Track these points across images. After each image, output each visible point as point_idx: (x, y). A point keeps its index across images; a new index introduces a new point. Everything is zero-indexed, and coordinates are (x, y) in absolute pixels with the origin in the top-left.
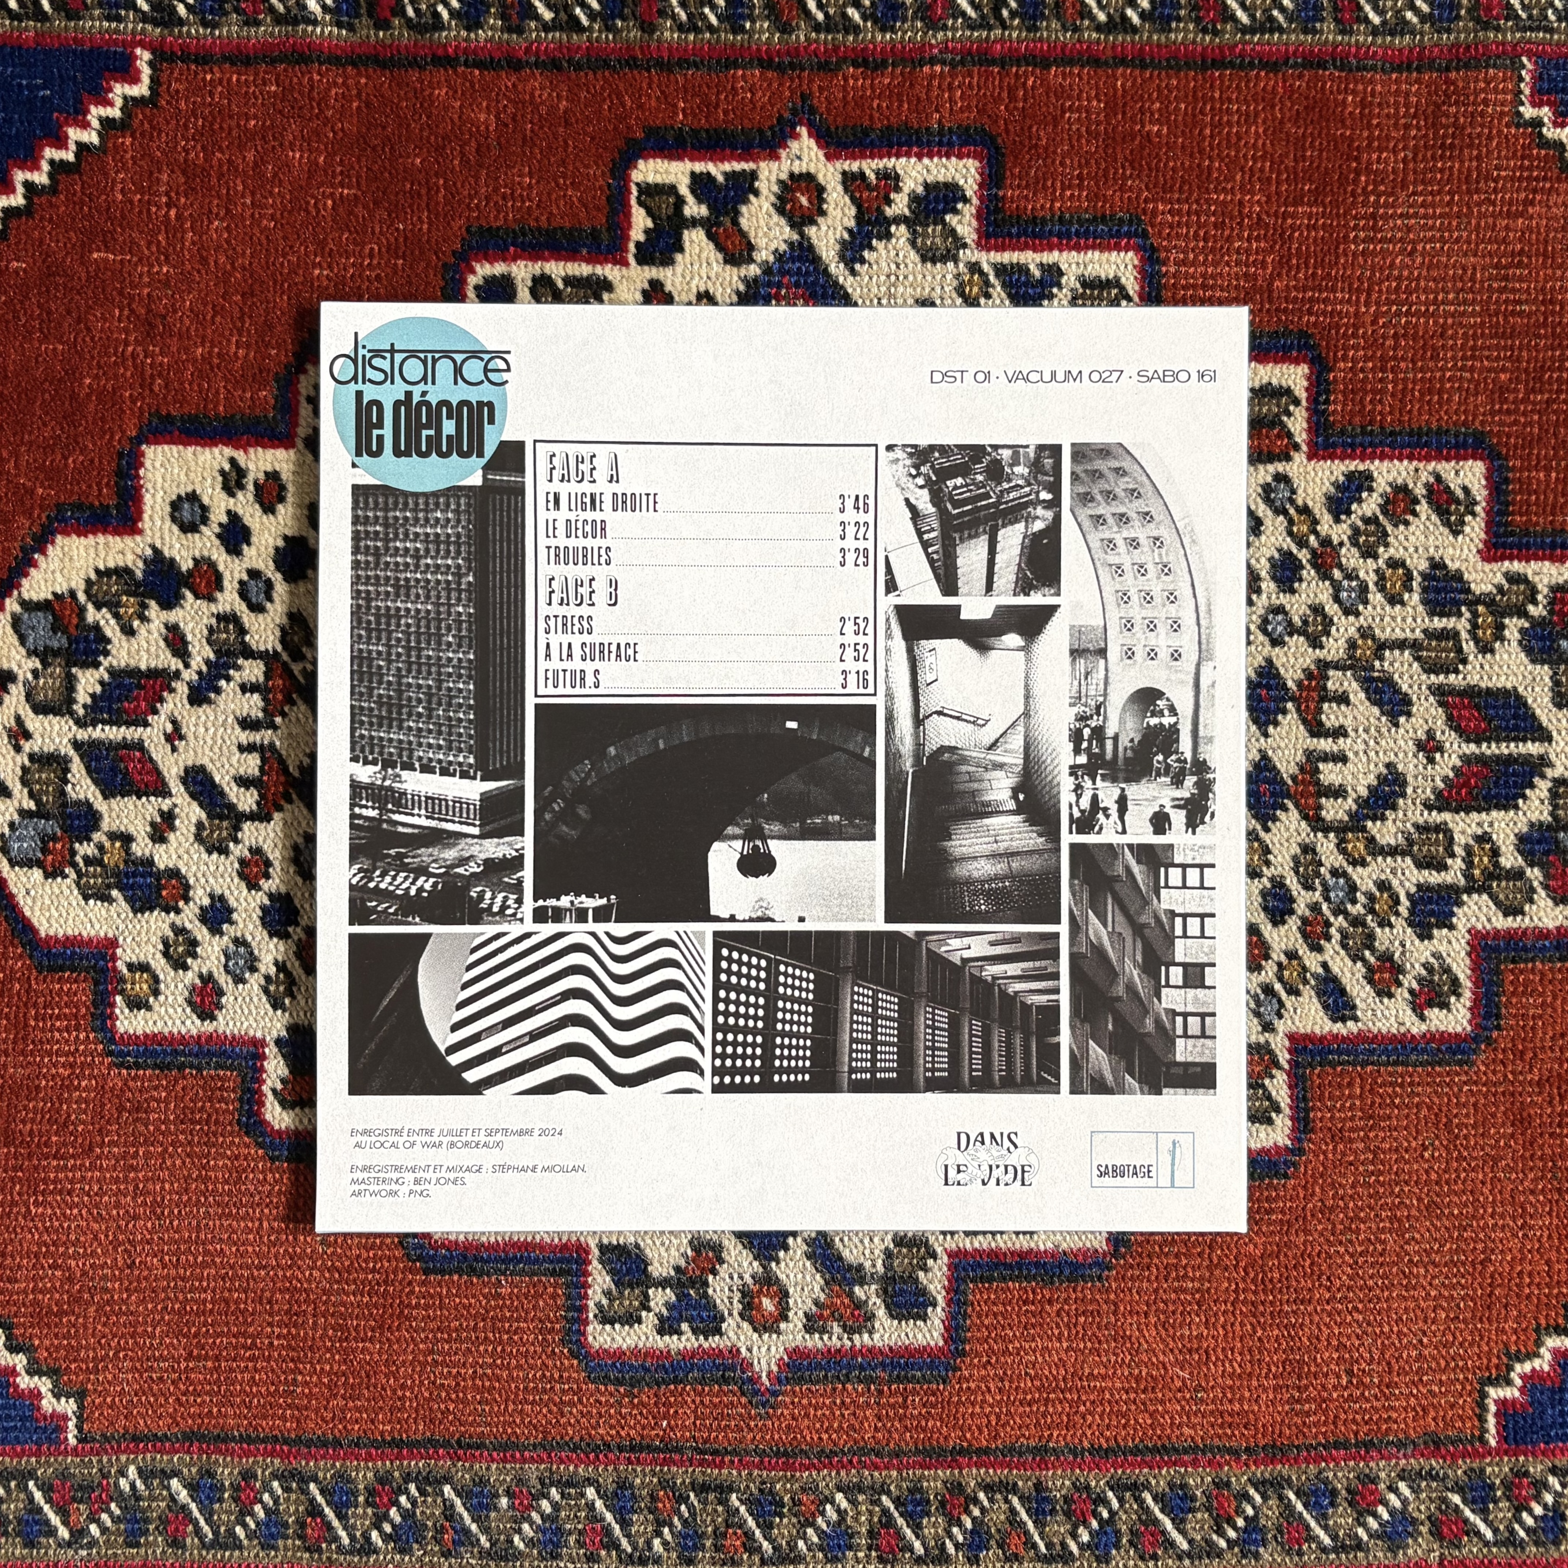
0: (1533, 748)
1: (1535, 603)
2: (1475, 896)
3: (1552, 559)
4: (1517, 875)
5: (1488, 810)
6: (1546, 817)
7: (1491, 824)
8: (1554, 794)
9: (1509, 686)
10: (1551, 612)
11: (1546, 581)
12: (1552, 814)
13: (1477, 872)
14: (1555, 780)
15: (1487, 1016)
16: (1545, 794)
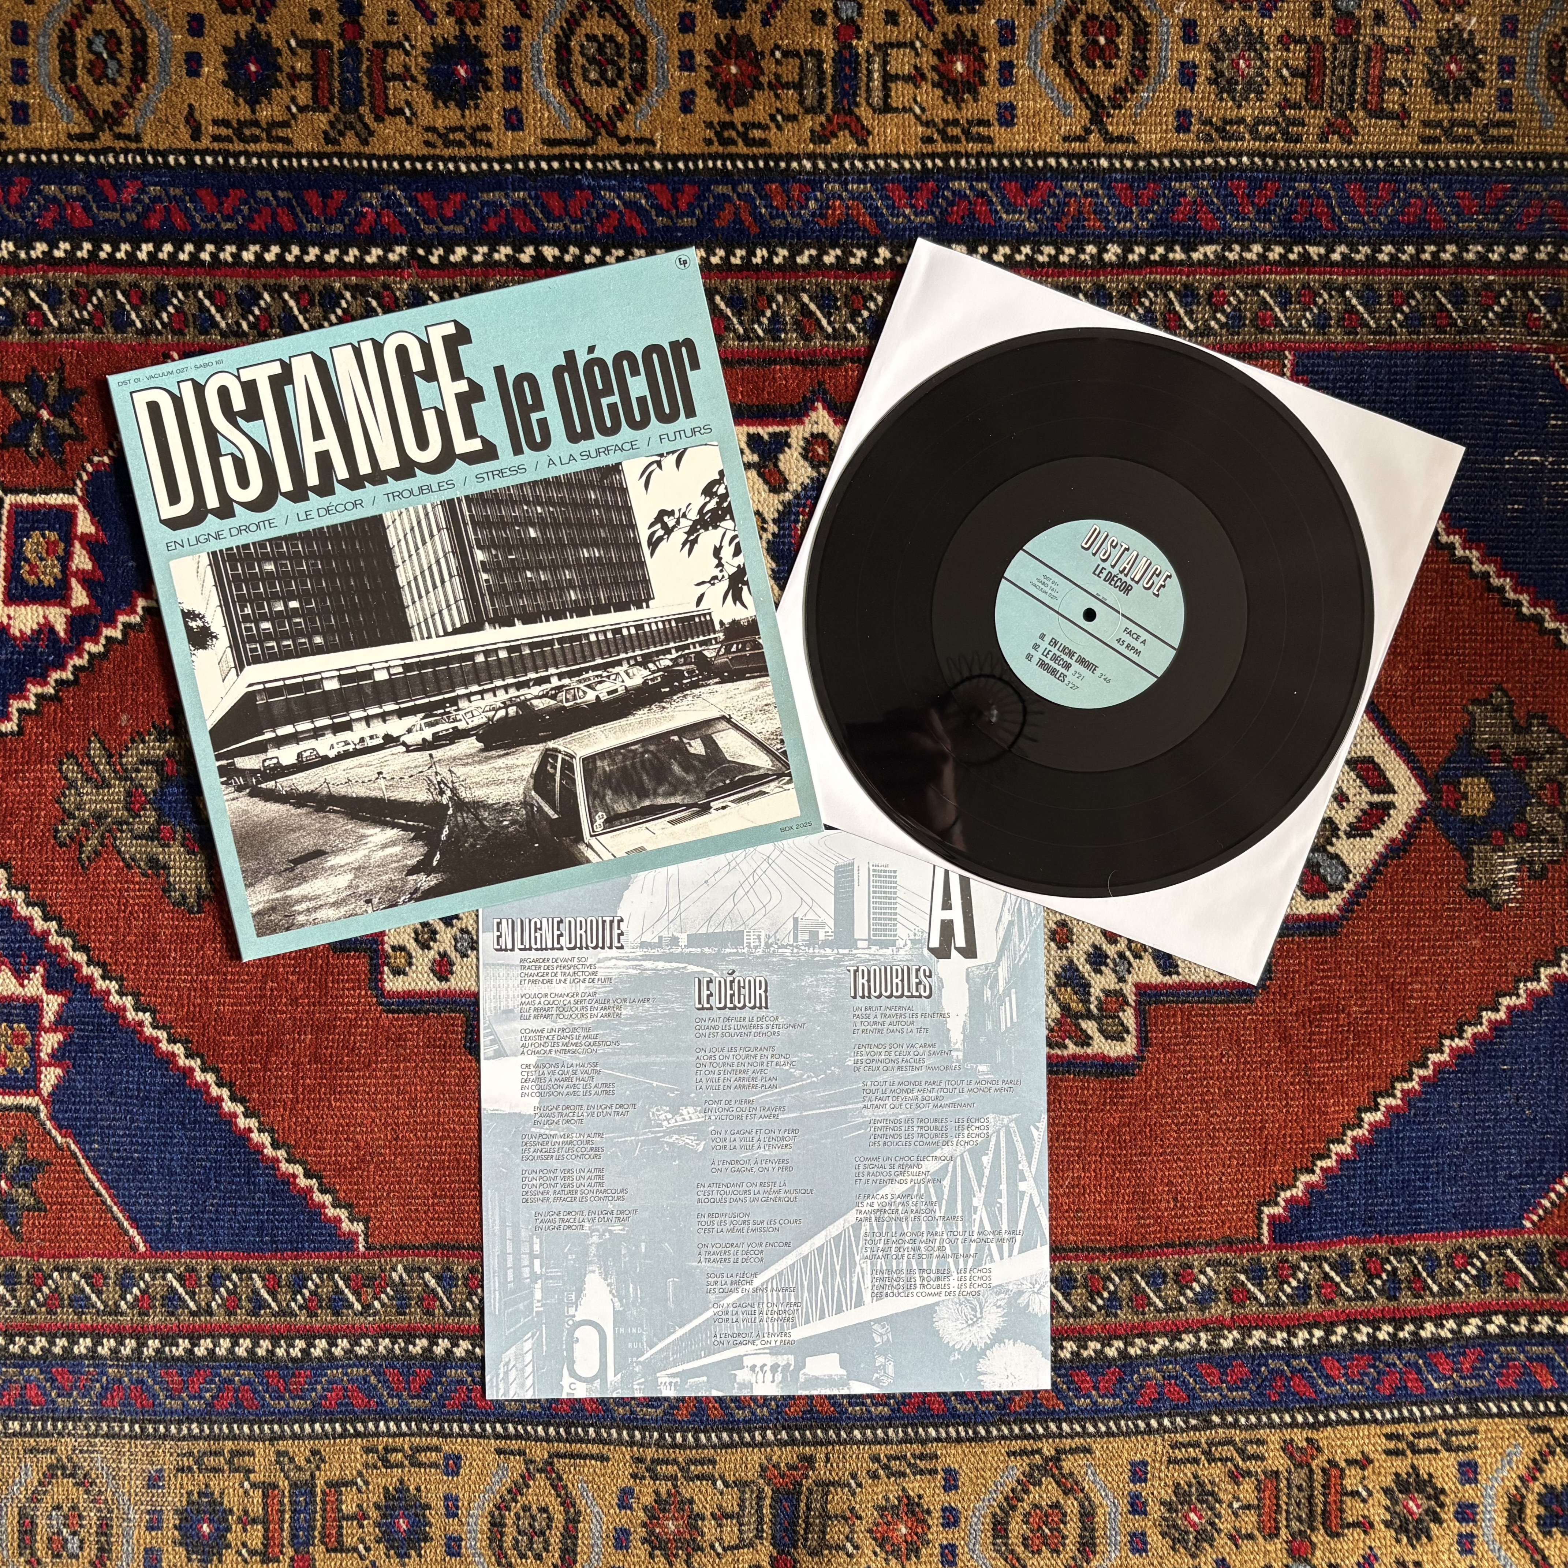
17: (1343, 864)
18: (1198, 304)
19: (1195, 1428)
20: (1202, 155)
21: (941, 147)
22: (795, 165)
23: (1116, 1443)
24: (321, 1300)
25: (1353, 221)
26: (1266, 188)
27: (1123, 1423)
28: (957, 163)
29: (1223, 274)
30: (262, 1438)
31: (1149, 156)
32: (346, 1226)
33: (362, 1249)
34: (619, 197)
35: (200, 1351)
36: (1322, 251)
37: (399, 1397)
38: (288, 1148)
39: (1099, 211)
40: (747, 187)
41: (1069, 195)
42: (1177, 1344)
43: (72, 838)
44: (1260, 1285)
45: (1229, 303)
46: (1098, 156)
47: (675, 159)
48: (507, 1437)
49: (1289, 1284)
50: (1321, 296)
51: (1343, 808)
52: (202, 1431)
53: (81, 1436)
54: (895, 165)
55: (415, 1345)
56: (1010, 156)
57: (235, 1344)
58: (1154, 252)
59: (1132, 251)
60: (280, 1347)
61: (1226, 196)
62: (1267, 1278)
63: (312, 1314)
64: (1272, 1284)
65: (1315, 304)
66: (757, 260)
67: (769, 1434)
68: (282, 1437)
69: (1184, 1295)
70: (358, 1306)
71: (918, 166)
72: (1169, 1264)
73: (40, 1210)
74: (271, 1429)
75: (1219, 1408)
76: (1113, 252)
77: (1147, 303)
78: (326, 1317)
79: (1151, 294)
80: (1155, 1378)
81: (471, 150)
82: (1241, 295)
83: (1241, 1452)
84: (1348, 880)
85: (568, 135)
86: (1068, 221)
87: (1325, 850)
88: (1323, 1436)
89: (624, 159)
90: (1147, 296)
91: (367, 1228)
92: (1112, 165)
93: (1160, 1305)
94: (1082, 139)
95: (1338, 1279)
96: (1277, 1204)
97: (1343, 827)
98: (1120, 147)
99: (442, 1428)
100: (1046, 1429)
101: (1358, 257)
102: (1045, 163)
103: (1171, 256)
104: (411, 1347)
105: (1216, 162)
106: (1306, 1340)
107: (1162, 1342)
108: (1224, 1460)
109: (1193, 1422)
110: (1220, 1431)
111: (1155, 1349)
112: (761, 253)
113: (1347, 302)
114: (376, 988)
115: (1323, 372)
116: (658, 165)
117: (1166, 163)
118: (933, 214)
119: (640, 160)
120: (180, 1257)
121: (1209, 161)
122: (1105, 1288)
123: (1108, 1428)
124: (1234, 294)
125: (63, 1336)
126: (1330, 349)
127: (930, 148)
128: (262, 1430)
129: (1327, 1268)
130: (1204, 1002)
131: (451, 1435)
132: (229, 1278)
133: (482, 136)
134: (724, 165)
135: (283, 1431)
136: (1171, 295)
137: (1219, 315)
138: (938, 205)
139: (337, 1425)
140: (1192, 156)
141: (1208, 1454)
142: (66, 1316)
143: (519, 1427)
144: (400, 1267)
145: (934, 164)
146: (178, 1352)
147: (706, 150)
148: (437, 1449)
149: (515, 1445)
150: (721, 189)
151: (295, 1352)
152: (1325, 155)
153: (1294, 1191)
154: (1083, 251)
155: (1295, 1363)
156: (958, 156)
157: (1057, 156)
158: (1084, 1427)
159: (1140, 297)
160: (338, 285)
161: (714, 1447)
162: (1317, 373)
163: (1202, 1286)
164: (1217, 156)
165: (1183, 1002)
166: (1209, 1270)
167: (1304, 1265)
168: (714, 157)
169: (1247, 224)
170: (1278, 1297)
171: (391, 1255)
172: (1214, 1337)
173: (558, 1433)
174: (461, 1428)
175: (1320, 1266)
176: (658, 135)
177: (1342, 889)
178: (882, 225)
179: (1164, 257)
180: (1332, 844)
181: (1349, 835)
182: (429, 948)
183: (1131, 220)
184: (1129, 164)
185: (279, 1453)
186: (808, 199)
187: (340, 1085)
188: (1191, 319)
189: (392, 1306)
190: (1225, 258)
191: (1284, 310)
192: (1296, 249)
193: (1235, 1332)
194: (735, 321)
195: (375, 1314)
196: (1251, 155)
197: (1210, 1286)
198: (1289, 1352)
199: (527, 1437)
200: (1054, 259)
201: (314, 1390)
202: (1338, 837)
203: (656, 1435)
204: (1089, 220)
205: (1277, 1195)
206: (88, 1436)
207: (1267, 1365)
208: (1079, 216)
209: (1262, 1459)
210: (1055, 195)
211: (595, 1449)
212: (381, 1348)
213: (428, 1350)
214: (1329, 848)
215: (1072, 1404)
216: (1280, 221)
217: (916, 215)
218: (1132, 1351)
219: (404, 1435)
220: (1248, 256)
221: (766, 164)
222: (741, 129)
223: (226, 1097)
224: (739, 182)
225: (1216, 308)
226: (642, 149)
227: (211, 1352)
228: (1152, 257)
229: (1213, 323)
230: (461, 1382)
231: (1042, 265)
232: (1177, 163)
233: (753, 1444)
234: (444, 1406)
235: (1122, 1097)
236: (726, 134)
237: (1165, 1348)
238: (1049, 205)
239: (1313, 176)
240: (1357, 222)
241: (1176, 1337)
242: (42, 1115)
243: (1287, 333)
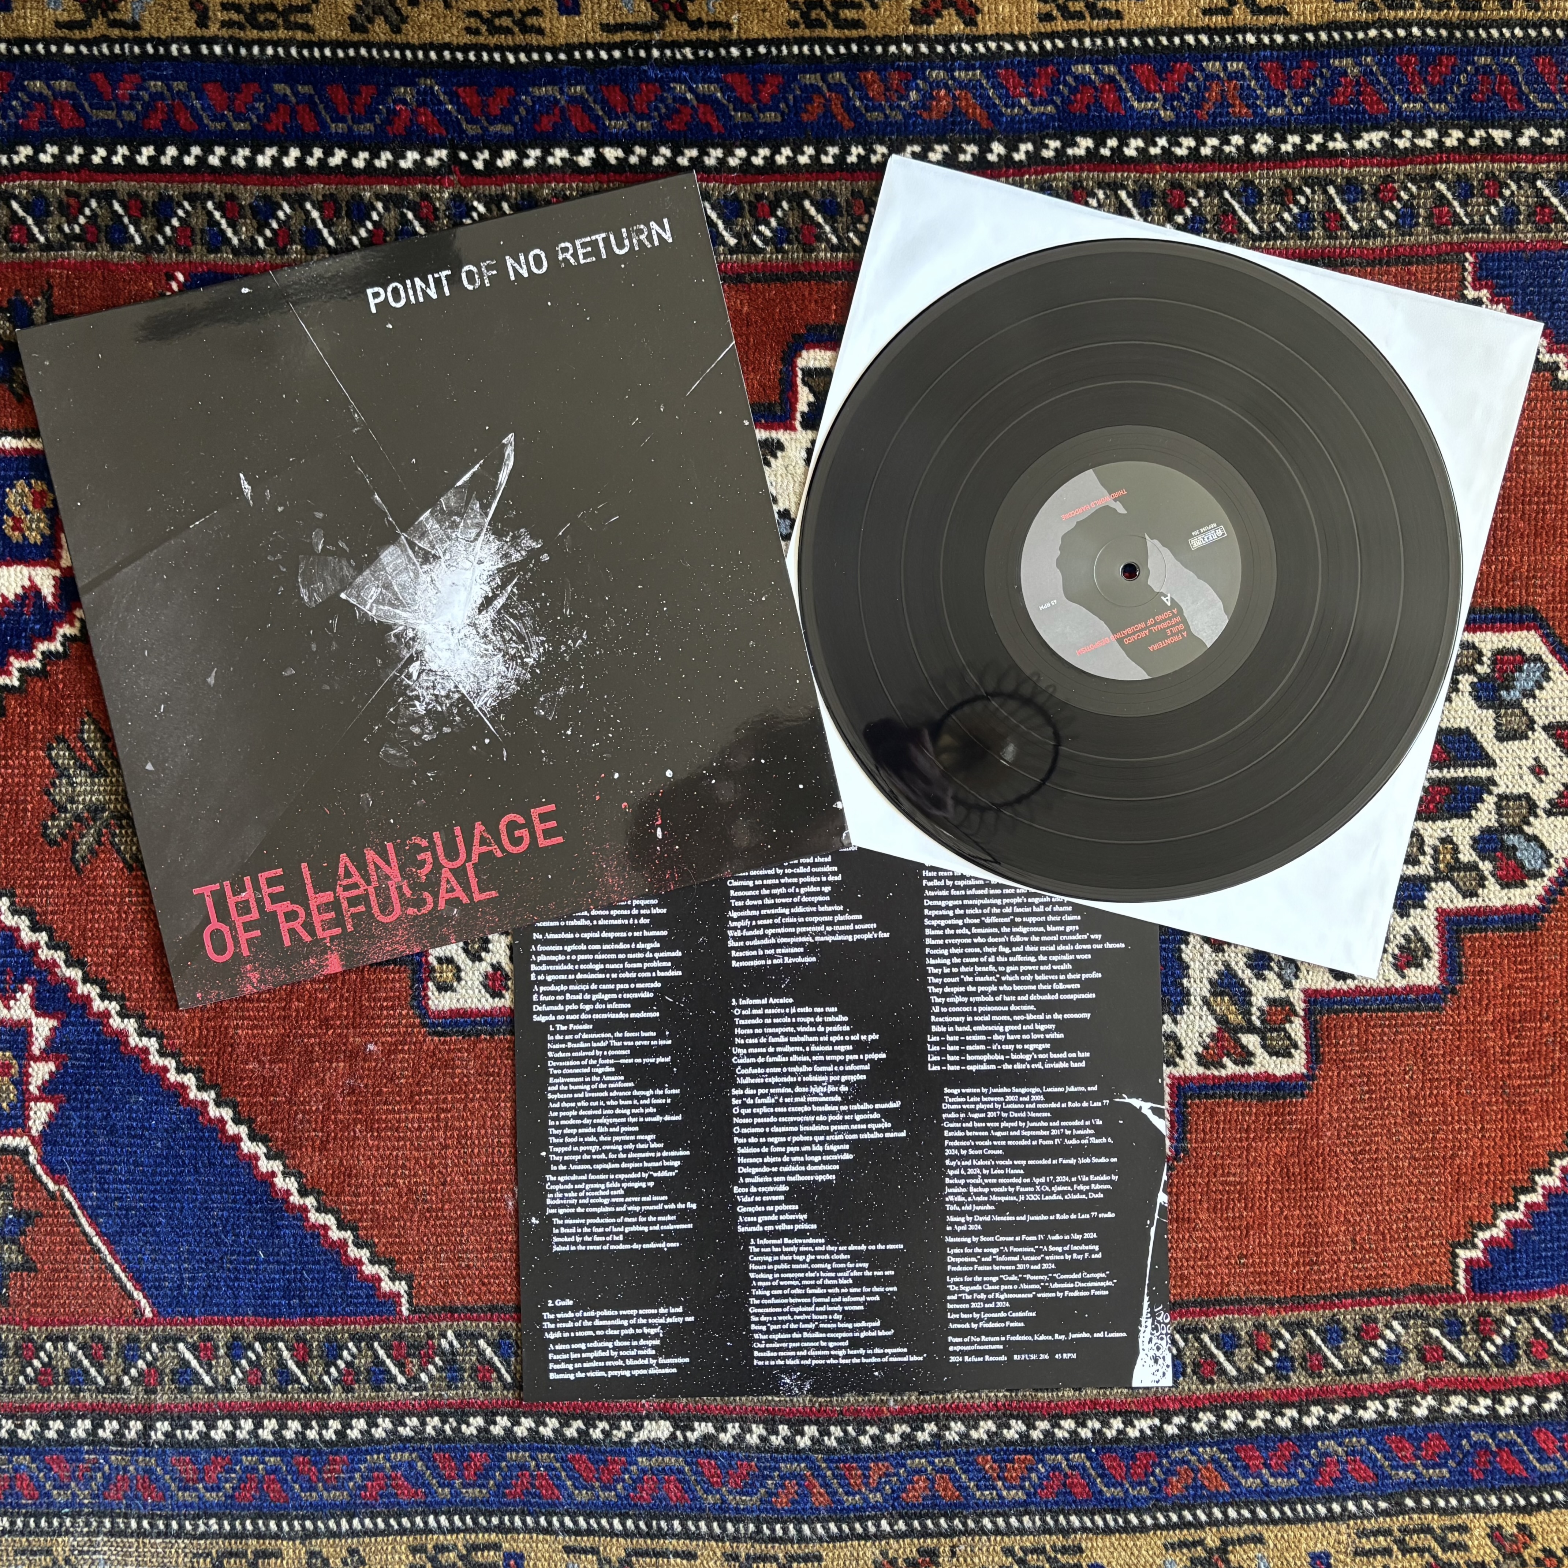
0: (1482, 772)
1: (1481, 663)
2: (1441, 884)
3: (1493, 630)
4: (1474, 867)
5: (1449, 819)
6: (1494, 824)
7: (1452, 830)
8: (1499, 807)
9: (1463, 726)
10: (1493, 671)
11: (1489, 647)
12: (1497, 821)
13: (1442, 866)
14: (1499, 796)
15: (1451, 974)
16: (1492, 807)
17: (1542, 846)
18: (1363, 200)
19: (1386, 1513)
20: (1366, 26)
21: (1061, 25)
22: (893, 49)
23: (1292, 1531)
24: (358, 1374)
25: (1542, 101)
26: (1440, 65)
27: (1299, 1507)
28: (1081, 43)
29: (1392, 165)
30: (291, 1537)
31: (1301, 30)
32: (387, 1285)
33: (405, 1313)
34: (691, 90)
35: (218, 1435)
36: (1508, 135)
37: (451, 1486)
38: (318, 1195)
39: (1246, 95)
40: (838, 76)
41: (1211, 77)
42: (1361, 1412)
43: (64, 836)
44: (1458, 1343)
45: (1399, 199)
46: (1244, 30)
47: (754, 43)
48: (578, 1532)
49: (1493, 1342)
50: (1508, 186)
51: (1541, 781)
52: (221, 1526)
53: (81, 1534)
54: (1008, 47)
55: (468, 1425)
56: (1143, 34)
57: (259, 1425)
58: (1310, 141)
59: (1285, 141)
60: (311, 1428)
61: (1393, 74)
62: (1466, 1334)
63: (348, 1389)
64: (1471, 1341)
65: (1501, 195)
66: (852, 159)
67: (884, 1524)
68: (316, 1534)
69: (1368, 1354)
70: (401, 1380)
71: (1035, 47)
72: (1349, 1318)
73: (30, 1270)
74: (303, 1527)
75: (1413, 1489)
76: (1262, 143)
77: (1303, 201)
78: (365, 1393)
79: (1308, 191)
80: (1336, 1453)
81: (520, 39)
82: (1414, 189)
83: (1442, 1541)
84: (1549, 865)
85: (631, 19)
86: (1209, 107)
87: (1522, 831)
88: (1535, 1521)
89: (695, 45)
90: (1303, 193)
91: (410, 1287)
92: (1259, 40)
93: (1340, 1366)
94: (1226, 12)
95: (1550, 1336)
96: (1474, 1246)
97: (1543, 804)
98: (1270, 20)
99: (502, 1522)
100: (1209, 1515)
101: (1549, 141)
102: (1182, 40)
103: (1331, 145)
104: (464, 1427)
105: (1381, 35)
106: (1513, 1408)
107: (1344, 1410)
108: (1421, 1551)
109: (1383, 1505)
110: (1415, 1516)
111: (1334, 1419)
112: (856, 151)
113: (1539, 192)
114: (419, 1007)
115: (1510, 277)
116: (735, 52)
117: (1324, 36)
118: (1053, 102)
119: (714, 45)
120: (194, 1323)
121: (1373, 33)
122: (1274, 1346)
123: (1282, 1512)
124: (1406, 189)
125: (58, 1417)
126: (1519, 250)
127: (1048, 27)
128: (291, 1526)
129: (1537, 1322)
130: (1384, 1010)
131: (513, 1530)
132: (251, 1347)
133: (532, 21)
134: (812, 50)
135: (316, 1527)
136: (1331, 190)
137: (1387, 213)
138: (1059, 93)
139: (379, 1521)
140: (1354, 26)
141: (1401, 1543)
142: (63, 1395)
143: (592, 1521)
144: (450, 1334)
145: (1054, 45)
146: (192, 1435)
147: (791, 33)
148: (496, 1547)
149: (586, 1542)
150: (809, 79)
151: (329, 1435)
152: (1509, 24)
153: (1495, 1232)
154: (1228, 143)
155: (1501, 1435)
156: (1080, 34)
157: (1196, 31)
158: (1253, 1512)
159: (1294, 195)
160: (368, 194)
161: (821, 1540)
162: (1504, 277)
163: (1388, 1343)
164: (1382, 27)
165: (1360, 1011)
166: (1395, 1324)
167: (1510, 1319)
168: (800, 42)
169: (1418, 106)
170: (1479, 1357)
171: (439, 1320)
172: (1405, 1403)
173: (637, 1527)
174: (524, 1522)
175: (1529, 1321)
176: (734, 18)
177: (1543, 875)
178: (995, 117)
179: (1322, 147)
180: (1529, 824)
181: (1549, 813)
182: (481, 959)
183: (1283, 105)
184: (1279, 39)
185: (312, 1554)
186: (908, 89)
187: (378, 1121)
188: (1355, 219)
189: (440, 1379)
190: (1394, 146)
191: (1464, 205)
192: (1477, 133)
193: (1429, 1398)
194: (827, 228)
195: (420, 1389)
196: (1422, 25)
197: (1397, 1343)
198: (1493, 1424)
199: (602, 1532)
200: (1194, 152)
201: (351, 1479)
202: (1536, 816)
203: (752, 1527)
204: (1234, 106)
205: (1475, 1236)
206: (88, 1534)
207: (1468, 1437)
208: (1223, 102)
209: (1465, 1548)
210: (1194, 79)
211: (680, 1545)
212: (429, 1430)
213: (483, 1431)
214: (1525, 828)
215: (1239, 1484)
216: (1457, 101)
217: (1033, 104)
218: (1308, 1421)
219: (458, 1531)
220: (1420, 142)
221: (860, 48)
222: (830, 9)
223: (244, 1136)
224: (831, 70)
225: (1384, 204)
226: (716, 35)
227: (231, 1435)
228: (1309, 147)
229: (1380, 222)
230: (523, 1467)
231: (1181, 159)
232: (1336, 36)
233: (866, 1536)
234: (505, 1495)
235: (1290, 1123)
236: (813, 15)
237: (1346, 1417)
238: (1188, 89)
239: (1494, 48)
240: (1547, 101)
241: (1358, 1403)
242: (32, 1159)
243: (1466, 232)
